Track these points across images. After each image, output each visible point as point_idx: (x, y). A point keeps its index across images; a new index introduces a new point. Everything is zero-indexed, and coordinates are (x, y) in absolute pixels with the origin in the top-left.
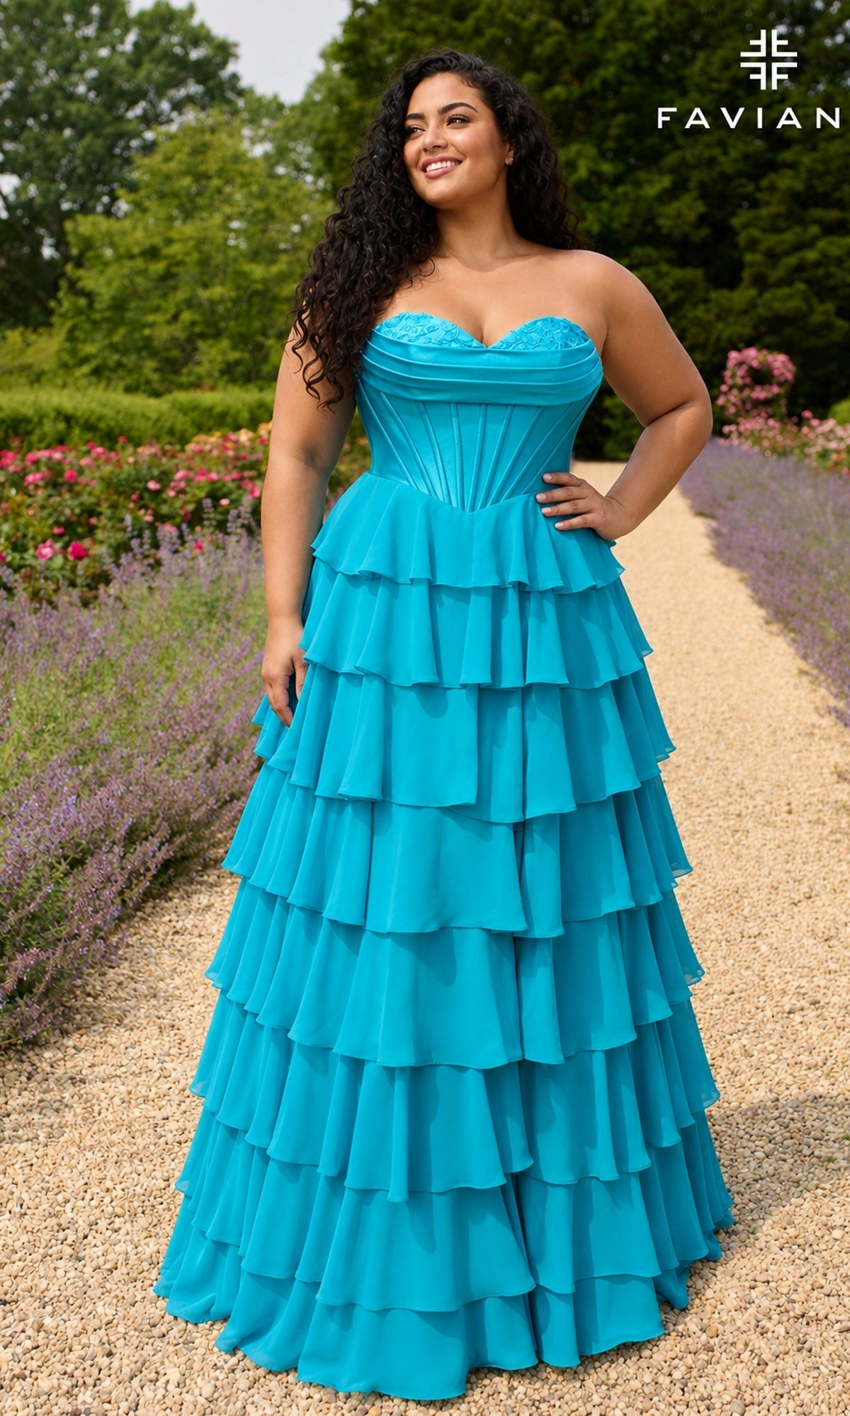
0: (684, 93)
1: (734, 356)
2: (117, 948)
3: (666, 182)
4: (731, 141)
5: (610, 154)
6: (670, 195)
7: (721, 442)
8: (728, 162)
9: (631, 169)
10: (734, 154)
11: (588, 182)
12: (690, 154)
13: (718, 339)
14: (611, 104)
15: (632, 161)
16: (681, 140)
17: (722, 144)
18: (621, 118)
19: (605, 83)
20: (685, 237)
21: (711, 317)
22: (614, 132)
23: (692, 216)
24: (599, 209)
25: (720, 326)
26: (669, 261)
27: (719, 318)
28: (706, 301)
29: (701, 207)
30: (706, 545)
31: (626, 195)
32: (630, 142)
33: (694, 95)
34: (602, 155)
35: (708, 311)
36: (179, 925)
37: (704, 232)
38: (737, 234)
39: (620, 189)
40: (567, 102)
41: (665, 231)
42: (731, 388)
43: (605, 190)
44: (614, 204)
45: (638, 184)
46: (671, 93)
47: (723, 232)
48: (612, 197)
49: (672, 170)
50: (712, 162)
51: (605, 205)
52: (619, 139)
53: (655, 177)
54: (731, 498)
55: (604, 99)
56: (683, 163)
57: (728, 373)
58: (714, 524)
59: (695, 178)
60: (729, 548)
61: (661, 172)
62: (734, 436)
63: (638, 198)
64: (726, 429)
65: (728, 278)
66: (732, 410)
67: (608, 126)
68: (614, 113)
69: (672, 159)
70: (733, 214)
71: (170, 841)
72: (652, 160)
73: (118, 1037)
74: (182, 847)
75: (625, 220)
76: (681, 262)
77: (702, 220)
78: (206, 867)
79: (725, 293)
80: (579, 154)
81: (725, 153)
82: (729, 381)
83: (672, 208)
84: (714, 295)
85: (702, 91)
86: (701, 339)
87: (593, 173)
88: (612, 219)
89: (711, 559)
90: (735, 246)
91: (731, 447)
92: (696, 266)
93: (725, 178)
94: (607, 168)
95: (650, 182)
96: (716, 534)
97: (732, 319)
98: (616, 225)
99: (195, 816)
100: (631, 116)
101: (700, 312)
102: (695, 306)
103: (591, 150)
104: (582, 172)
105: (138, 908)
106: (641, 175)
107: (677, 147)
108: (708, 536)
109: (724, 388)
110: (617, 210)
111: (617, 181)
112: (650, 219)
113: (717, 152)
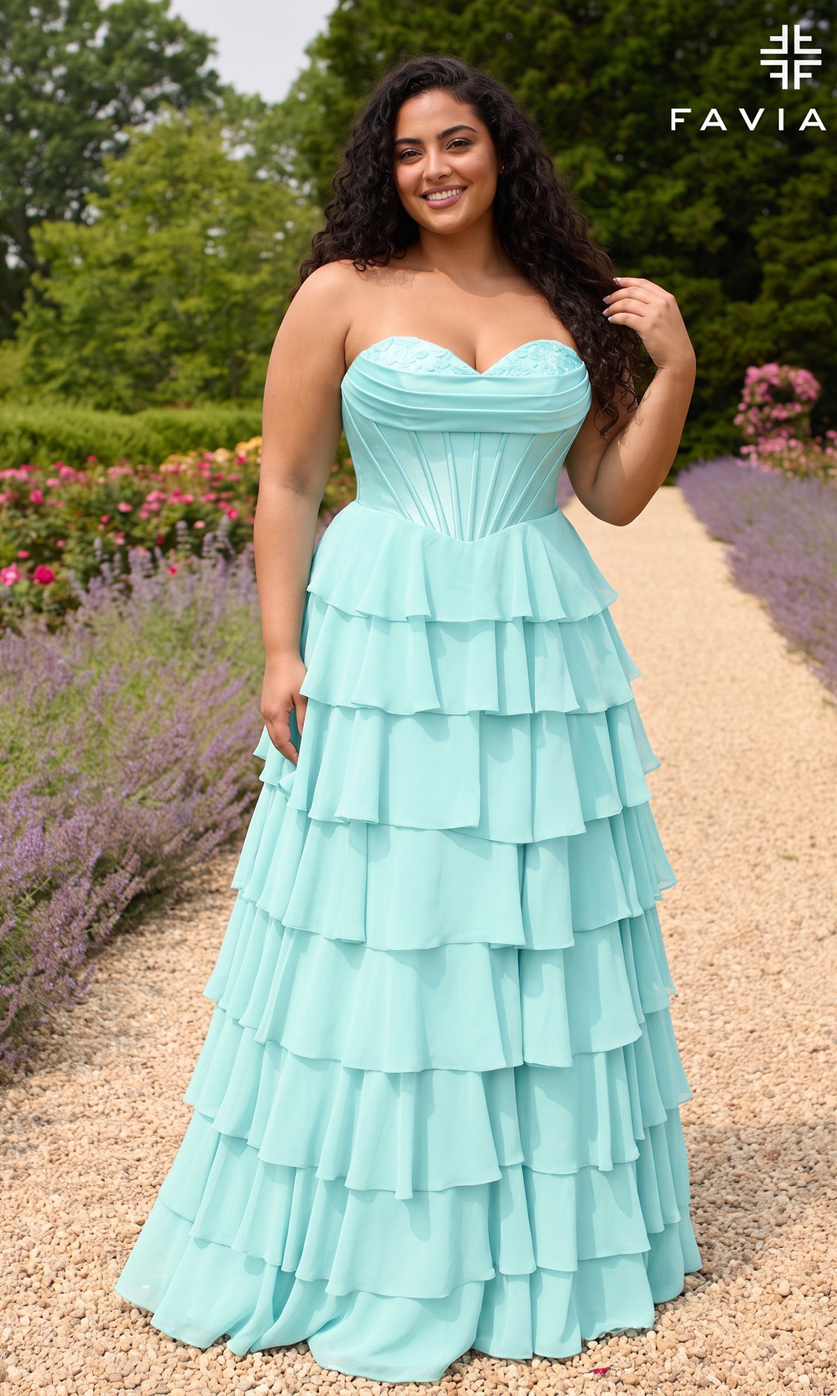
0: (698, 93)
1: (753, 373)
2: (85, 984)
3: (679, 187)
4: (750, 143)
5: (619, 158)
6: (686, 200)
7: (739, 463)
8: (746, 166)
9: (642, 173)
10: (752, 157)
11: (595, 188)
12: (707, 156)
13: (736, 355)
14: (621, 104)
15: (643, 164)
16: (695, 143)
17: (740, 147)
18: (631, 119)
19: (614, 82)
20: (701, 247)
21: (728, 331)
22: (623, 133)
23: (706, 224)
24: (608, 217)
25: (738, 341)
26: (684, 272)
27: (737, 331)
28: (723, 314)
29: (717, 214)
30: (724, 571)
31: (636, 201)
32: (641, 144)
33: (711, 95)
34: (611, 157)
35: (724, 325)
36: (151, 962)
37: (721, 240)
38: (755, 242)
39: (631, 195)
40: (571, 102)
41: (678, 240)
42: (749, 407)
43: (613, 196)
44: (624, 211)
45: (648, 189)
46: (684, 93)
47: (740, 240)
48: (621, 203)
49: (687, 175)
50: (729, 166)
51: (614, 212)
52: (630, 141)
53: (668, 183)
54: (750, 522)
55: (613, 99)
56: (699, 166)
57: (746, 392)
58: (732, 549)
59: (711, 183)
60: (748, 573)
61: (675, 178)
62: (754, 457)
63: (650, 206)
64: (744, 450)
65: (748, 290)
66: (750, 430)
67: (618, 128)
68: (624, 114)
69: (686, 162)
70: (752, 222)
71: (141, 874)
72: (664, 163)
73: (87, 1076)
74: (153, 880)
75: (635, 227)
76: (697, 273)
77: (719, 227)
78: (179, 901)
79: (744, 305)
80: (585, 158)
81: (744, 156)
82: (747, 399)
83: (685, 216)
84: (731, 308)
85: (719, 90)
86: (718, 354)
87: (600, 177)
88: (620, 227)
89: (729, 585)
90: (755, 255)
91: (749, 470)
92: (712, 277)
93: (744, 183)
94: (616, 173)
95: (662, 186)
96: (735, 560)
97: (751, 333)
98: (625, 233)
99: (167, 849)
100: (642, 117)
101: (716, 326)
102: (711, 319)
103: (597, 153)
104: (589, 177)
105: (109, 942)
106: (653, 180)
107: (691, 151)
108: (726, 563)
109: (742, 407)
110: (627, 218)
111: (627, 186)
112: (663, 227)
113: (735, 155)
